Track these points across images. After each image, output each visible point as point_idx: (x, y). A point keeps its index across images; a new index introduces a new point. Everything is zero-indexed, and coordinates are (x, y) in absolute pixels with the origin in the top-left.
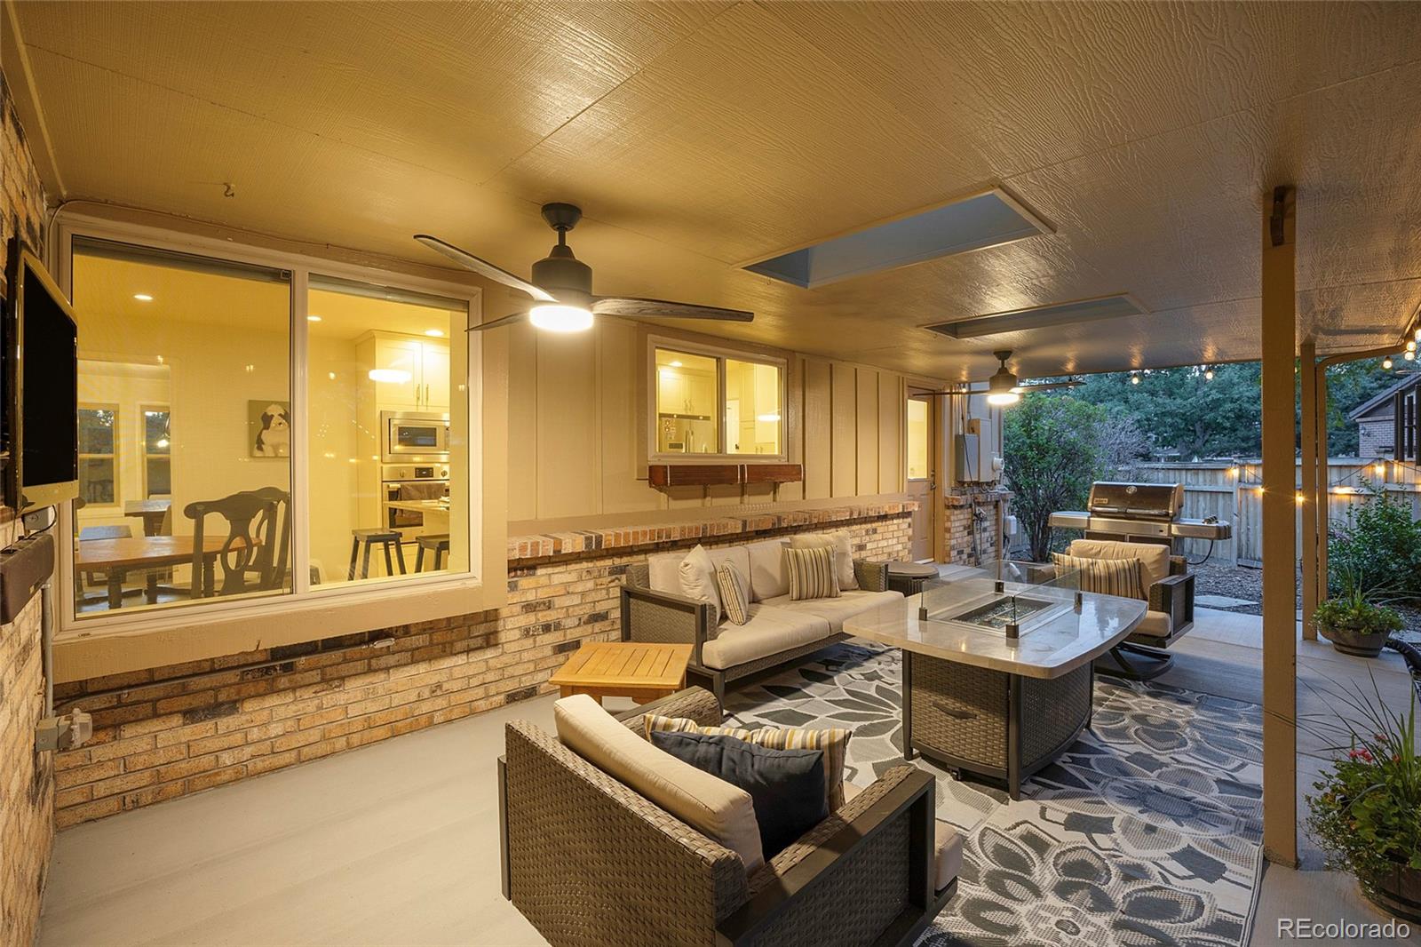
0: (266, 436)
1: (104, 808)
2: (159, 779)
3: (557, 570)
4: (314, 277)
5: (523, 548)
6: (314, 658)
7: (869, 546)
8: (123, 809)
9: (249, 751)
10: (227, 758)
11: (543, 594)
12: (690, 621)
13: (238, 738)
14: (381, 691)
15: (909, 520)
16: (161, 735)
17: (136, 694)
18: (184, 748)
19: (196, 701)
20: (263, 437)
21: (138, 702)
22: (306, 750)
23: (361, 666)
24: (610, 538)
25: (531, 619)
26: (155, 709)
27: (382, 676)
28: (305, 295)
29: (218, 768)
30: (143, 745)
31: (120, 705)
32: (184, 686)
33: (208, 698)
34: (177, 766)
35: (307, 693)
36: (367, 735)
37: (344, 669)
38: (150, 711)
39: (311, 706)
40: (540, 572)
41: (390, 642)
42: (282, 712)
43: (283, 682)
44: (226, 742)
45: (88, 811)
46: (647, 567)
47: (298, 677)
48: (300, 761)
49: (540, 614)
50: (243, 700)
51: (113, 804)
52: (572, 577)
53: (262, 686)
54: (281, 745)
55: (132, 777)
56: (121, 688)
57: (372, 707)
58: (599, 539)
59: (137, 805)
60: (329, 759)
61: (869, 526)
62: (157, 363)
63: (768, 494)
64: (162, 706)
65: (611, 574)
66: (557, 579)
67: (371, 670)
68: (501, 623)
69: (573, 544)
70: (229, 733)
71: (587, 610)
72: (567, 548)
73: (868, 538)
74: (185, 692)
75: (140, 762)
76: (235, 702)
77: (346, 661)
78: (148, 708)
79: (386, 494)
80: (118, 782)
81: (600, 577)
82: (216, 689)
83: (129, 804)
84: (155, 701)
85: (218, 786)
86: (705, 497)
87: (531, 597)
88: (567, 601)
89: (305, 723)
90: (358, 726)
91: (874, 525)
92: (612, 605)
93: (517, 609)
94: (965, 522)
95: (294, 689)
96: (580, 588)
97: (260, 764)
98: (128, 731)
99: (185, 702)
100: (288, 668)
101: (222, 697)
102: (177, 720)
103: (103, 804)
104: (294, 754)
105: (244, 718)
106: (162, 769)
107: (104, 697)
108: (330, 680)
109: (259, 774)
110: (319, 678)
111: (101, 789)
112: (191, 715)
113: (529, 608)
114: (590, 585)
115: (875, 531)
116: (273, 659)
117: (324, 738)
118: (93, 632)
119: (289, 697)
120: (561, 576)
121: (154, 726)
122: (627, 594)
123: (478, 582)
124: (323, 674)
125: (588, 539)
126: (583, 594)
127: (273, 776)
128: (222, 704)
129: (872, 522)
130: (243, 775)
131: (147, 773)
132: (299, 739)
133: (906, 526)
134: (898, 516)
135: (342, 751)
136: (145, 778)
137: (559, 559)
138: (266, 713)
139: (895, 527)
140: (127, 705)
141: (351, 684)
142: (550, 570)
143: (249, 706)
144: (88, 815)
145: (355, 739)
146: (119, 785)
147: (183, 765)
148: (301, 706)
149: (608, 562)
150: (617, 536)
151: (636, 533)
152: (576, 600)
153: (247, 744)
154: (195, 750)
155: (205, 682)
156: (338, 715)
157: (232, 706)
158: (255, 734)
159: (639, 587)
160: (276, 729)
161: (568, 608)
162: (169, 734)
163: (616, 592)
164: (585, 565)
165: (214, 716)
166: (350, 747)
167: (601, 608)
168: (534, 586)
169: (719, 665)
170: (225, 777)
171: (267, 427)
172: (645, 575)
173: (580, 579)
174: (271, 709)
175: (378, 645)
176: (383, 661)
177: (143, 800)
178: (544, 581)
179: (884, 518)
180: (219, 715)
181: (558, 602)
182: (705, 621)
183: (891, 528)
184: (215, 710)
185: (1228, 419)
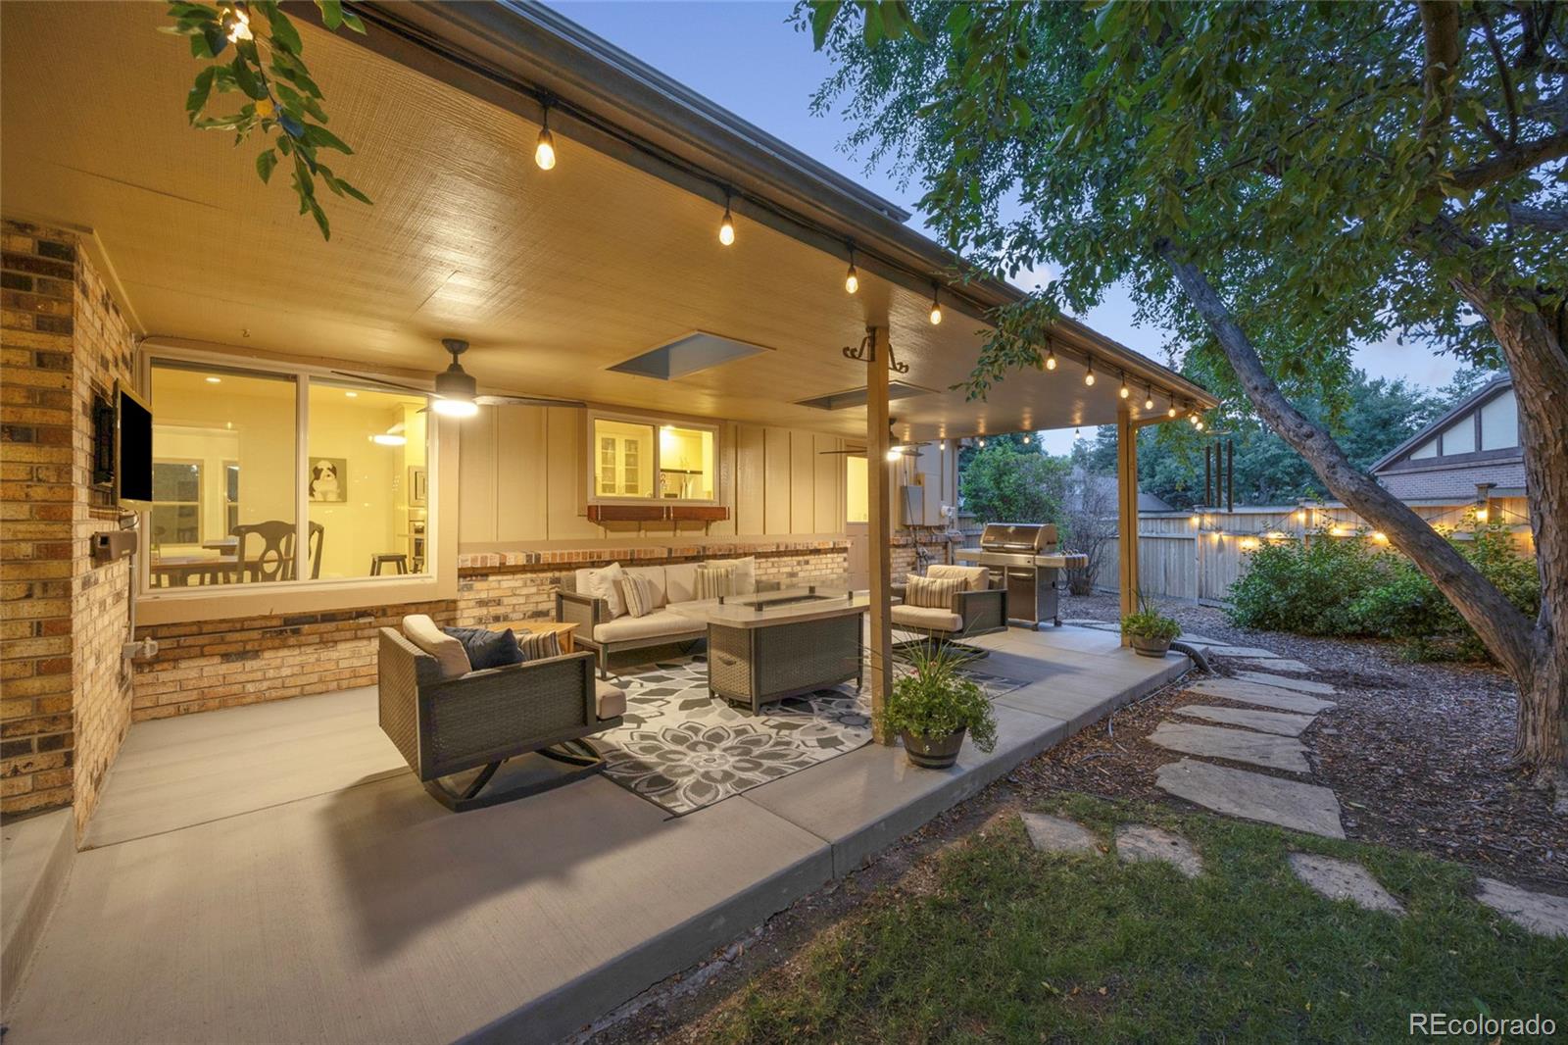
0: (316, 485)
1: (165, 711)
2: (203, 697)
3: (505, 577)
4: (312, 378)
5: (474, 560)
6: (315, 627)
7: (801, 574)
8: (178, 714)
9: (265, 685)
10: (250, 688)
11: (493, 594)
12: (588, 610)
13: (259, 675)
14: (364, 653)
15: (845, 555)
16: (206, 669)
17: (190, 641)
18: (221, 680)
19: (231, 649)
20: (315, 486)
21: (190, 646)
22: (307, 688)
23: (349, 634)
24: (547, 556)
25: (484, 611)
26: (202, 652)
27: (365, 642)
28: (306, 388)
29: (244, 694)
30: (194, 674)
31: (179, 647)
32: (222, 639)
33: (239, 647)
34: (216, 689)
35: (309, 650)
36: (353, 682)
37: (337, 636)
38: (199, 652)
39: (312, 658)
40: (491, 578)
41: (371, 619)
42: (291, 661)
43: (292, 641)
44: (251, 677)
45: (155, 713)
46: (575, 579)
47: (303, 638)
48: (303, 695)
49: (491, 609)
50: (263, 650)
51: (172, 709)
52: (519, 583)
53: (277, 642)
54: (289, 682)
55: (185, 693)
56: (180, 636)
57: (357, 663)
58: (538, 557)
59: (187, 712)
60: (323, 697)
61: (801, 558)
62: (227, 429)
63: (700, 529)
64: (206, 650)
65: (551, 583)
66: (505, 584)
67: (356, 638)
68: (459, 612)
69: (515, 559)
70: (252, 671)
71: (531, 608)
72: (511, 561)
73: (799, 568)
74: (223, 642)
75: (191, 684)
76: (257, 651)
77: (338, 630)
78: (197, 650)
79: (413, 530)
80: (175, 695)
81: (542, 584)
82: (245, 642)
83: (182, 711)
84: (202, 647)
85: (244, 705)
86: (639, 530)
87: (483, 595)
88: (514, 600)
89: (307, 669)
90: (347, 674)
91: (806, 558)
92: (551, 605)
93: (472, 603)
94: (909, 559)
95: (300, 646)
96: (525, 591)
97: (274, 694)
98: (183, 664)
99: (223, 649)
100: (296, 632)
101: (248, 647)
102: (217, 660)
103: (165, 709)
104: (298, 690)
105: (263, 662)
106: (206, 690)
107: (168, 641)
108: (326, 642)
109: (273, 700)
110: (318, 640)
111: (164, 700)
112: (226, 657)
113: (482, 603)
114: (534, 590)
115: (807, 562)
116: (286, 624)
117: (321, 681)
118: (161, 596)
119: (296, 652)
120: (508, 582)
121: (202, 662)
122: (560, 597)
123: (434, 580)
124: (321, 638)
125: (529, 557)
126: (527, 596)
127: (281, 703)
128: (248, 652)
129: (806, 555)
130: (261, 700)
131: (196, 692)
132: (300, 681)
133: (840, 560)
134: (833, 550)
135: (334, 691)
136: (194, 695)
137: (503, 570)
138: (279, 660)
139: (830, 561)
140: (183, 647)
141: (341, 646)
142: (499, 578)
143: (267, 655)
144: (155, 715)
145: (344, 684)
146: (176, 698)
147: (220, 689)
148: (304, 658)
149: (550, 575)
150: (554, 555)
151: (570, 554)
152: (522, 600)
153: (265, 679)
154: (229, 679)
155: (237, 636)
156: (332, 666)
157: (256, 654)
158: (271, 674)
159: (567, 592)
160: (286, 672)
161: (514, 605)
162: (211, 668)
163: (553, 597)
164: (529, 575)
165: (243, 659)
166: (340, 689)
167: (543, 607)
168: (483, 589)
169: (602, 639)
170: (249, 700)
171: (317, 478)
172: (573, 584)
173: (525, 585)
174: (283, 658)
175: (362, 621)
176: (366, 633)
177: (192, 710)
178: (495, 585)
179: (817, 552)
180: (247, 659)
181: (506, 601)
182: (599, 611)
183: (824, 561)
184: (243, 655)
185: (1288, 474)
